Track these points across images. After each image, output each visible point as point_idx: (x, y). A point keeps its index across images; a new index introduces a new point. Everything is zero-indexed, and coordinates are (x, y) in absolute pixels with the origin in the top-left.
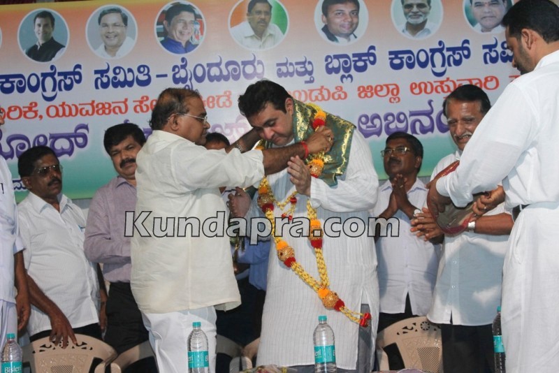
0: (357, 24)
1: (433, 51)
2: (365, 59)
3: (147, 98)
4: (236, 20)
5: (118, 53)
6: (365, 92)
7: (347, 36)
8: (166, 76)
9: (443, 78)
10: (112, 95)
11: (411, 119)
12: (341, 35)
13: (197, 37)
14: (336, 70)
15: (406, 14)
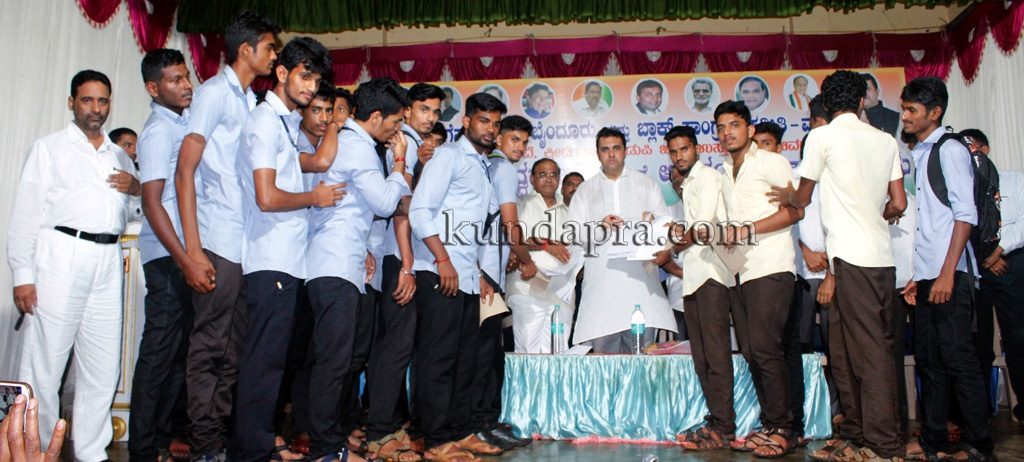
0: (661, 102)
4: (577, 96)
7: (654, 110)
12: (649, 109)
13: (550, 108)
14: (646, 134)
15: (695, 96)
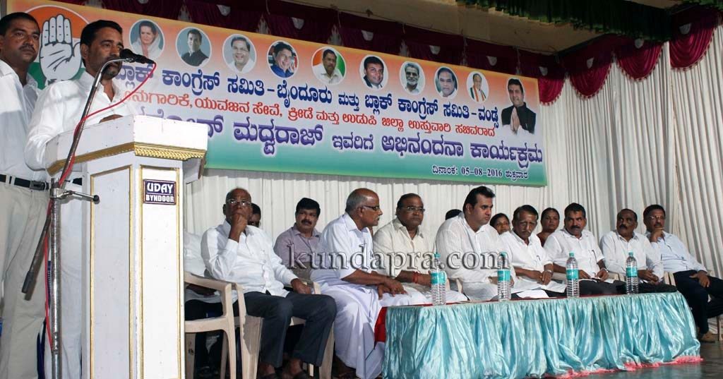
0: (382, 78)
1: (420, 103)
2: (385, 102)
3: (262, 105)
5: (243, 69)
6: (386, 122)
7: (377, 85)
8: (273, 91)
9: (425, 121)
10: (239, 98)
11: (409, 143)
12: (374, 83)
13: (293, 68)
14: (371, 105)
15: (407, 78)
